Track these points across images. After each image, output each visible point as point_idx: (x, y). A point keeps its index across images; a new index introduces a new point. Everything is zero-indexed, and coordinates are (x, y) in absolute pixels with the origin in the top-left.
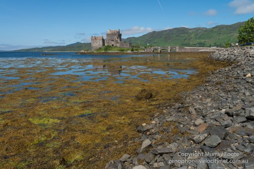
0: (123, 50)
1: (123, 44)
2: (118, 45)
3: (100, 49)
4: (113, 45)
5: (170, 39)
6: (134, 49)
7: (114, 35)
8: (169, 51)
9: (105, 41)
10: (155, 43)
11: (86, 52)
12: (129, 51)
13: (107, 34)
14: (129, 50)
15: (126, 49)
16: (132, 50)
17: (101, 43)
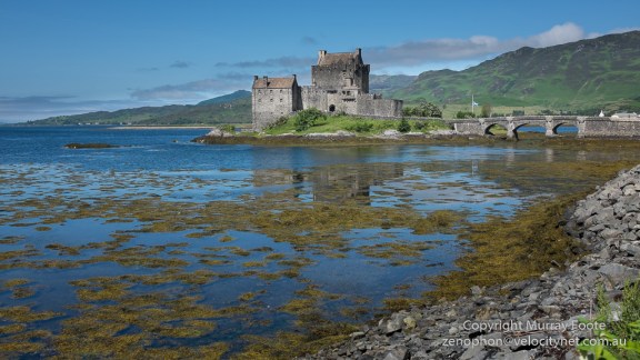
0: (367, 128)
1: (368, 104)
2: (352, 108)
3: (282, 122)
4: (332, 108)
5: (592, 76)
6: (411, 122)
7: (339, 70)
8: (549, 132)
9: (304, 95)
10: (531, 91)
11: (227, 134)
12: (390, 133)
13: (314, 68)
14: (390, 126)
15: (381, 122)
16: (404, 128)
17: (288, 99)
